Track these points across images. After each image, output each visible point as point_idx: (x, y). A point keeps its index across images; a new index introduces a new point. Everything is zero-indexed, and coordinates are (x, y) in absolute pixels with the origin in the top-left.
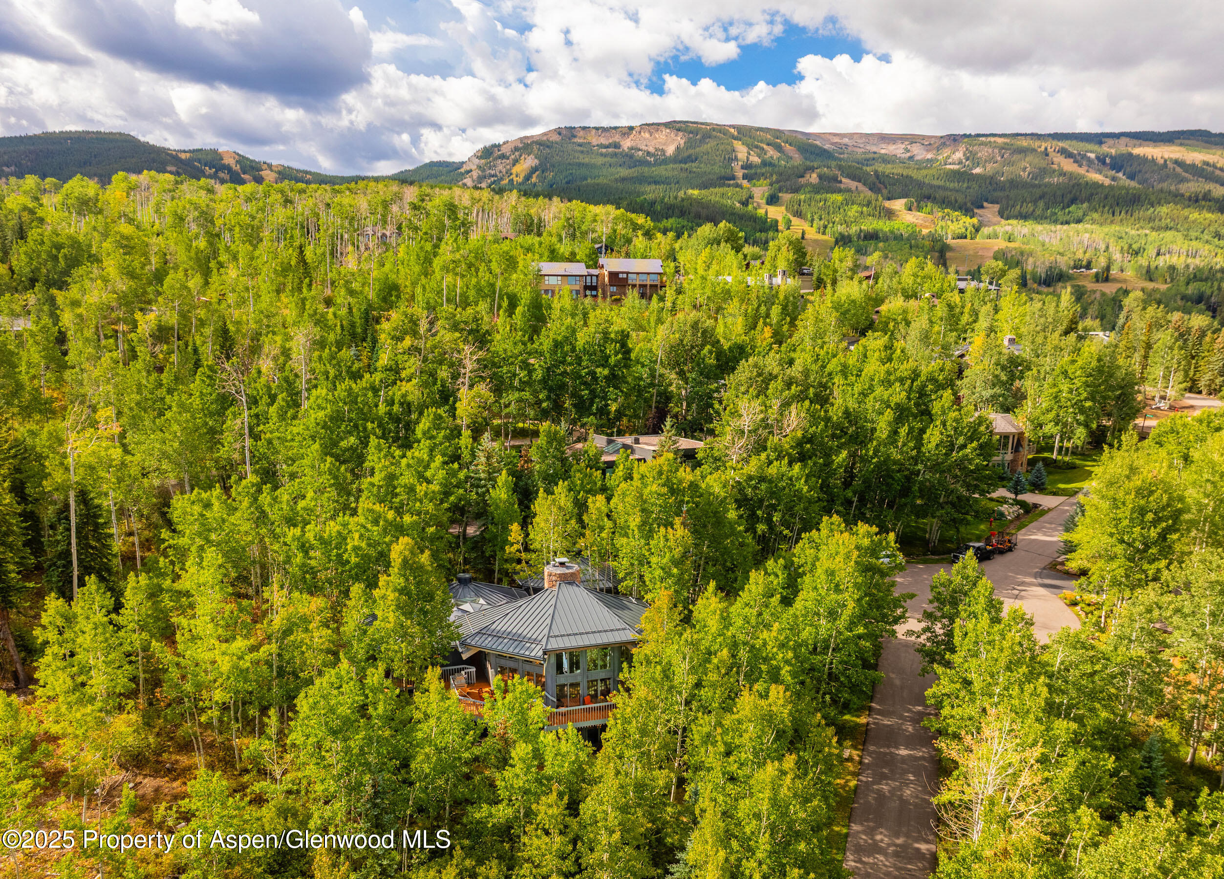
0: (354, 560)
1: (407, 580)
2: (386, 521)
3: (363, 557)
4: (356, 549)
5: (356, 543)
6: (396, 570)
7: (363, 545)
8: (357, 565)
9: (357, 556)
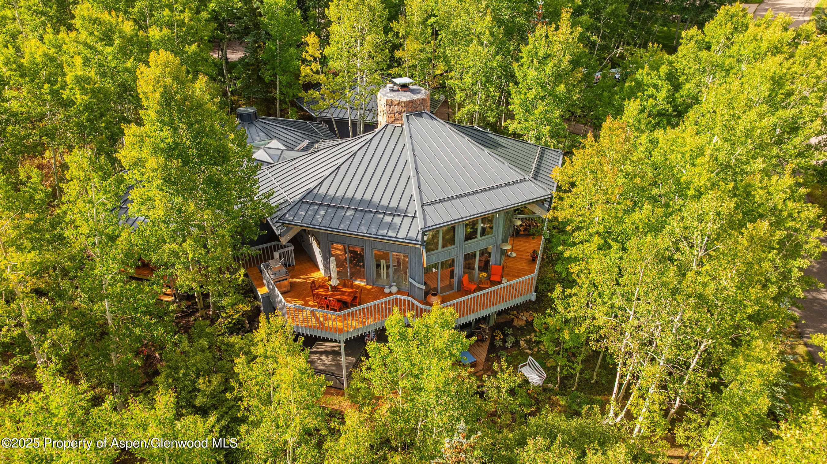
0: (80, 99)
1: (176, 130)
2: (122, 37)
3: (95, 93)
4: (81, 81)
5: (80, 72)
6: (153, 115)
7: (93, 74)
8: (88, 107)
9: (85, 92)
